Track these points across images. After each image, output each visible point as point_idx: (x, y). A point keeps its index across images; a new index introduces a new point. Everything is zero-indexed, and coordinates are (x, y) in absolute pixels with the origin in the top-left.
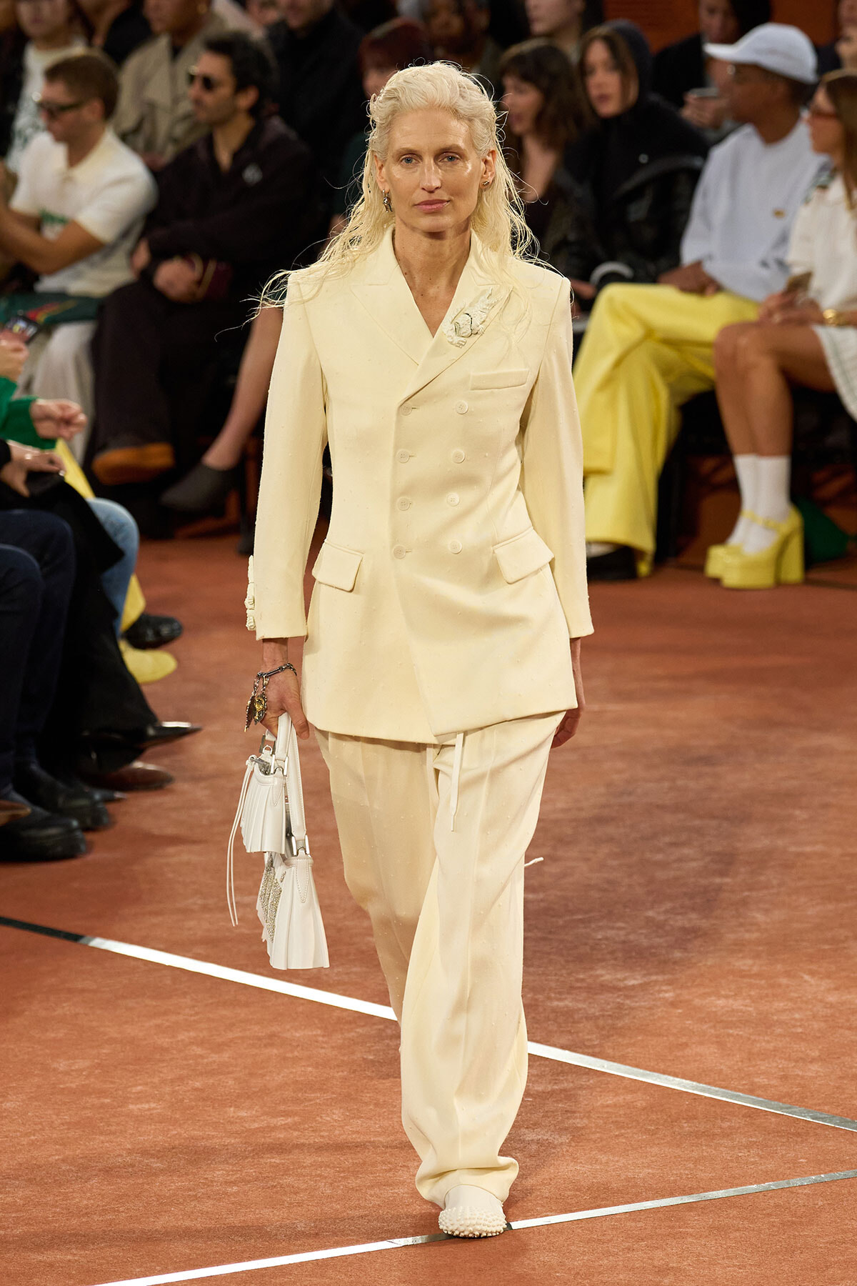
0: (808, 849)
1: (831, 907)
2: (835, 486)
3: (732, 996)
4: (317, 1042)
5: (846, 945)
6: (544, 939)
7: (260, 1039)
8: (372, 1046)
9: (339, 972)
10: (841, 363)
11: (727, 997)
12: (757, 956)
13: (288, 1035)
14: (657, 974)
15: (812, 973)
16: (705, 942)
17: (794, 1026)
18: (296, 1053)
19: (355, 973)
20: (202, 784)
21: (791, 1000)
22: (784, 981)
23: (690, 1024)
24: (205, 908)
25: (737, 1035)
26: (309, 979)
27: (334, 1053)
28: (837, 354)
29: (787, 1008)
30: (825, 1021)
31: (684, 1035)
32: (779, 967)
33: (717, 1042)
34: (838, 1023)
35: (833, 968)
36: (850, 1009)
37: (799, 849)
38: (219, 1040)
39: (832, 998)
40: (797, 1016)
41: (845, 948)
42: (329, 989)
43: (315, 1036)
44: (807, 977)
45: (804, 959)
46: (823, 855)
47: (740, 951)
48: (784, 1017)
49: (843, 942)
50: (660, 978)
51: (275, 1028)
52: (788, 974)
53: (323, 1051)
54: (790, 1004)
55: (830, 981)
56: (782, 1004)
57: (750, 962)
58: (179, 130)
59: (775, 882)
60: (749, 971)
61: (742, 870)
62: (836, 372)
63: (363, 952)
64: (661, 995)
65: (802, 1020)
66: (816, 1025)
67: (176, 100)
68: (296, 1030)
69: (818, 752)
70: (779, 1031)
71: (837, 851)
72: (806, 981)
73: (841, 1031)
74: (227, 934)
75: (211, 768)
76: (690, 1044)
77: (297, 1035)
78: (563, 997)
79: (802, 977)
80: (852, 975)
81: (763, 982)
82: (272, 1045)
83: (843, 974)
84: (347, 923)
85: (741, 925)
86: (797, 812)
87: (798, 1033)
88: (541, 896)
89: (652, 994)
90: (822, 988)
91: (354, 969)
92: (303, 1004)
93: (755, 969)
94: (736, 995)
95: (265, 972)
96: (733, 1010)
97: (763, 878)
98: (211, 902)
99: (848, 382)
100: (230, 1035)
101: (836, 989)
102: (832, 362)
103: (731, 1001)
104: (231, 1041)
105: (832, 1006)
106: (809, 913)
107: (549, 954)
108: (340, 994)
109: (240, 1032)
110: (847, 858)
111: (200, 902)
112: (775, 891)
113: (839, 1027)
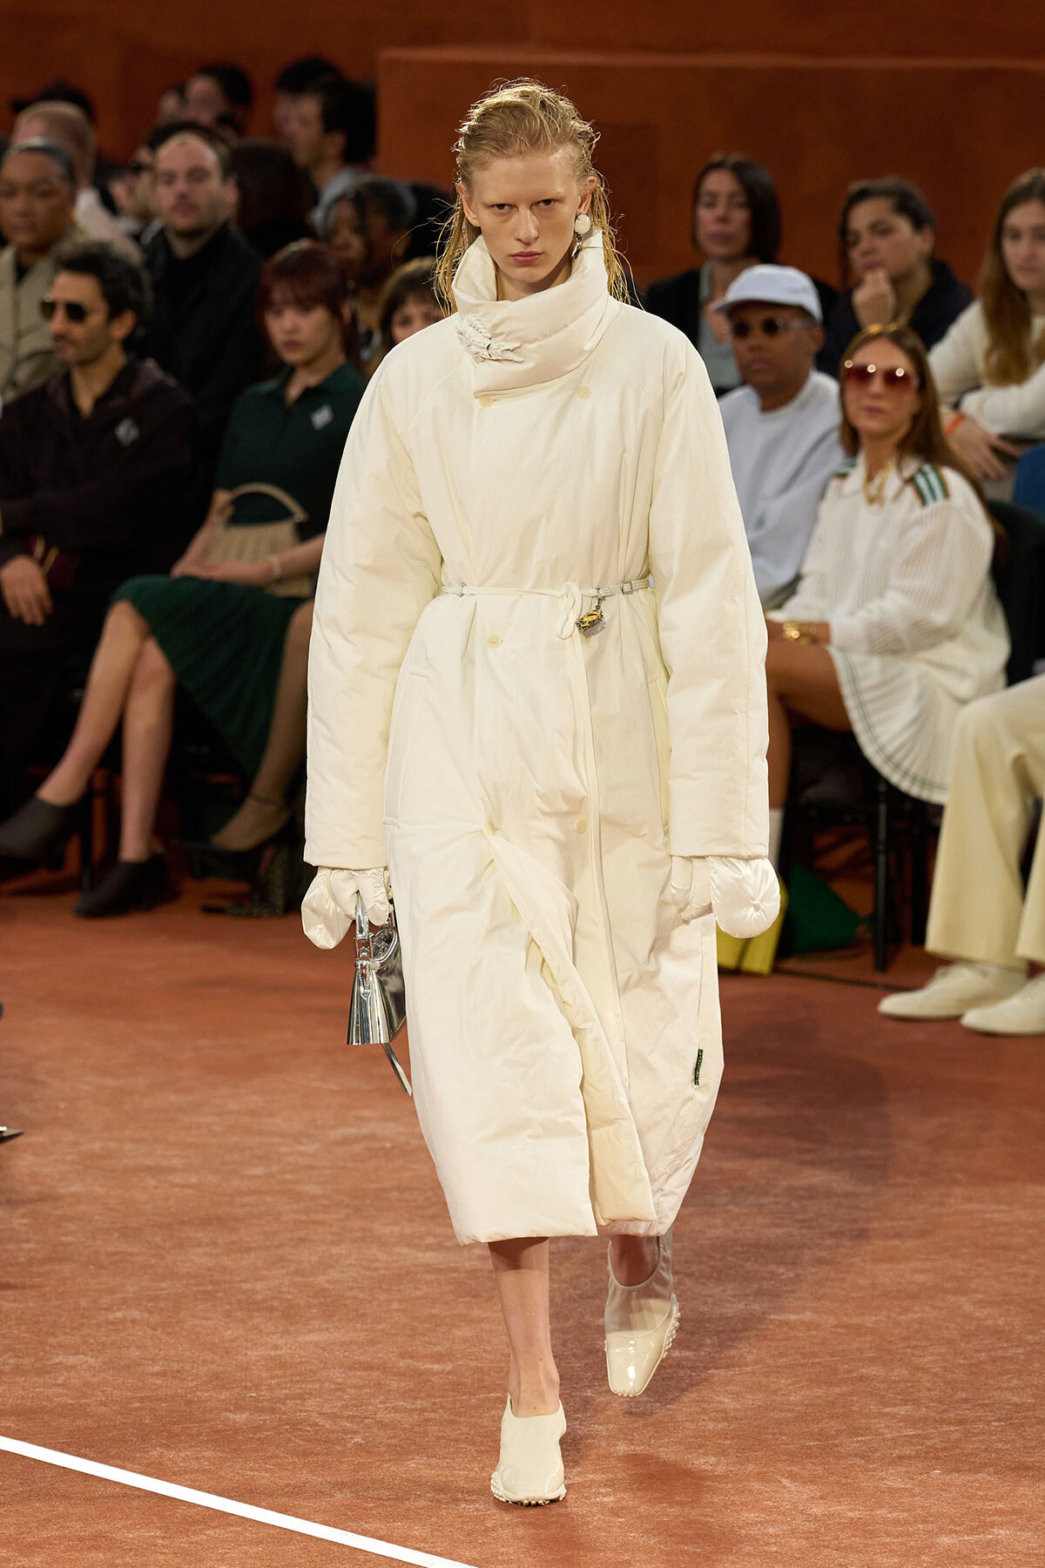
0: (793, 1317)
1: (819, 1392)
2: (843, 854)
3: (688, 1502)
4: (155, 1546)
5: (837, 1442)
6: (452, 1422)
7: (81, 1539)
8: (226, 1553)
9: (187, 1455)
10: (857, 693)
11: (681, 1504)
12: (723, 1453)
13: (118, 1536)
14: (595, 1471)
15: (793, 1477)
16: (656, 1432)
17: (768, 1544)
18: (128, 1559)
19: (208, 1459)
20: (22, 1210)
21: (764, 1509)
22: (756, 1486)
23: (634, 1537)
24: (18, 1370)
25: (694, 1552)
26: (148, 1465)
27: (177, 1560)
28: (854, 680)
29: (758, 1519)
30: (807, 1539)
31: (627, 1551)
32: (750, 1467)
33: (669, 1561)
34: (823, 1540)
35: (820, 1471)
36: (839, 1523)
37: (781, 1318)
38: (30, 1539)
39: (817, 1510)
40: (771, 1531)
41: (837, 1446)
42: (174, 1477)
43: (153, 1537)
44: (785, 1481)
45: (783, 1458)
46: (810, 1326)
47: (701, 1446)
48: (754, 1532)
49: (834, 1437)
50: (598, 1477)
51: (103, 1527)
52: (761, 1477)
53: (163, 1557)
54: (762, 1515)
55: (816, 1487)
56: (752, 1515)
57: (713, 1459)
58: (23, 374)
59: (750, 1358)
60: (712, 1471)
61: (708, 1341)
62: (850, 703)
63: (218, 1432)
64: (598, 1499)
65: (778, 1536)
66: (794, 1543)
67: (19, 336)
68: (129, 1530)
69: (811, 1193)
70: (748, 1548)
71: (832, 1321)
72: (784, 1487)
73: (826, 1552)
74: (45, 1403)
75: (33, 1189)
76: (633, 1563)
77: (132, 1536)
78: (474, 1497)
79: (780, 1481)
80: (844, 1481)
81: (730, 1485)
82: (97, 1548)
83: (834, 1478)
84: (199, 1394)
85: (704, 1411)
86: (781, 1270)
87: (771, 1552)
88: (449, 1367)
89: (586, 1498)
90: (805, 1496)
91: (207, 1454)
92: (139, 1497)
93: (720, 1470)
94: (693, 1502)
95: (92, 1455)
96: (690, 1522)
97: (733, 1352)
98: (26, 1361)
99: (865, 717)
100: (45, 1534)
101: (822, 1498)
102: (846, 690)
103: (687, 1509)
104: (47, 1540)
105: (816, 1519)
106: (792, 1398)
107: (457, 1441)
108: (188, 1486)
109: (58, 1529)
110: (845, 1331)
111: (12, 1361)
112: (749, 1369)
113: (824, 1546)
